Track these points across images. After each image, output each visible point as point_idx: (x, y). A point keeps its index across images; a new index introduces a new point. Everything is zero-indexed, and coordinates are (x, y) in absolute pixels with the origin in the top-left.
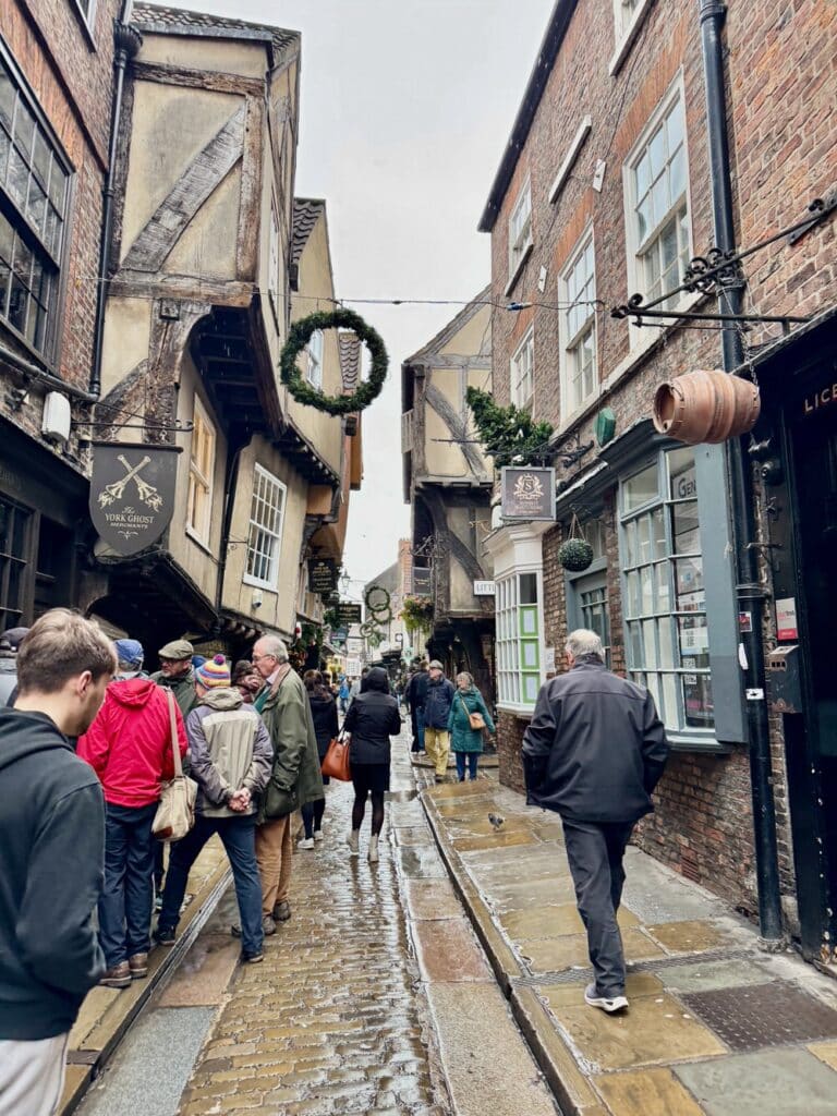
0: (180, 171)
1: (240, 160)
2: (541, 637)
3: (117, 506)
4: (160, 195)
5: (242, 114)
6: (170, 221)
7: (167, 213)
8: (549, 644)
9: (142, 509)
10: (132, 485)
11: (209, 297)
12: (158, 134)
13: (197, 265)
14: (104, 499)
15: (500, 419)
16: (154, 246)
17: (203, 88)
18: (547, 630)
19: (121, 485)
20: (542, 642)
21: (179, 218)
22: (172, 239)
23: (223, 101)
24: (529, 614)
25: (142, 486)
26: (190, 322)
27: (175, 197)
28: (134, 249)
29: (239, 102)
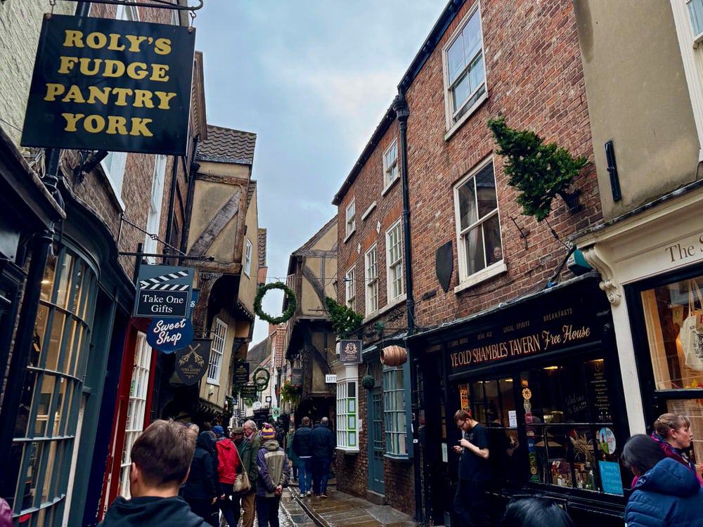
0: (212, 217)
1: (237, 212)
2: (357, 414)
3: (186, 365)
4: (203, 227)
5: (238, 194)
6: (207, 238)
7: (207, 235)
8: (360, 418)
9: (196, 366)
10: (192, 356)
11: (222, 270)
12: (204, 202)
13: (218, 256)
14: (181, 362)
15: (340, 313)
16: (201, 249)
17: (223, 183)
18: (359, 411)
19: (188, 356)
20: (357, 417)
21: (211, 237)
22: (208, 246)
23: (231, 188)
24: (352, 402)
25: (197, 356)
26: (214, 281)
27: (210, 228)
28: (192, 250)
29: (238, 188)
